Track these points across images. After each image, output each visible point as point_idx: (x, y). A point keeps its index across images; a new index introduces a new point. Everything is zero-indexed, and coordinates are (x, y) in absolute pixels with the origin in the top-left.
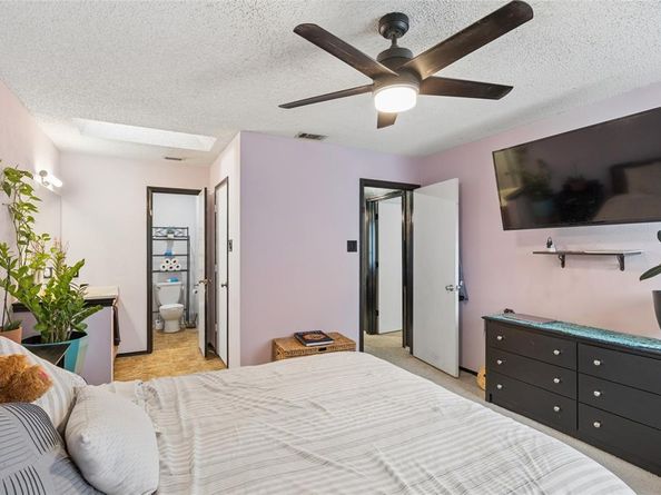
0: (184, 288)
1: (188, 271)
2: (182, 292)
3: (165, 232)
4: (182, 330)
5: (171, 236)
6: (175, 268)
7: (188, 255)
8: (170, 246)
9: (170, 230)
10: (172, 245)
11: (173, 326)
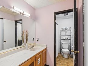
0: (70, 45)
1: (71, 40)
2: (69, 46)
3: (64, 29)
4: (68, 58)
5: (66, 30)
6: (67, 39)
7: (71, 35)
8: (66, 33)
9: (66, 29)
10: (66, 32)
11: (66, 56)
